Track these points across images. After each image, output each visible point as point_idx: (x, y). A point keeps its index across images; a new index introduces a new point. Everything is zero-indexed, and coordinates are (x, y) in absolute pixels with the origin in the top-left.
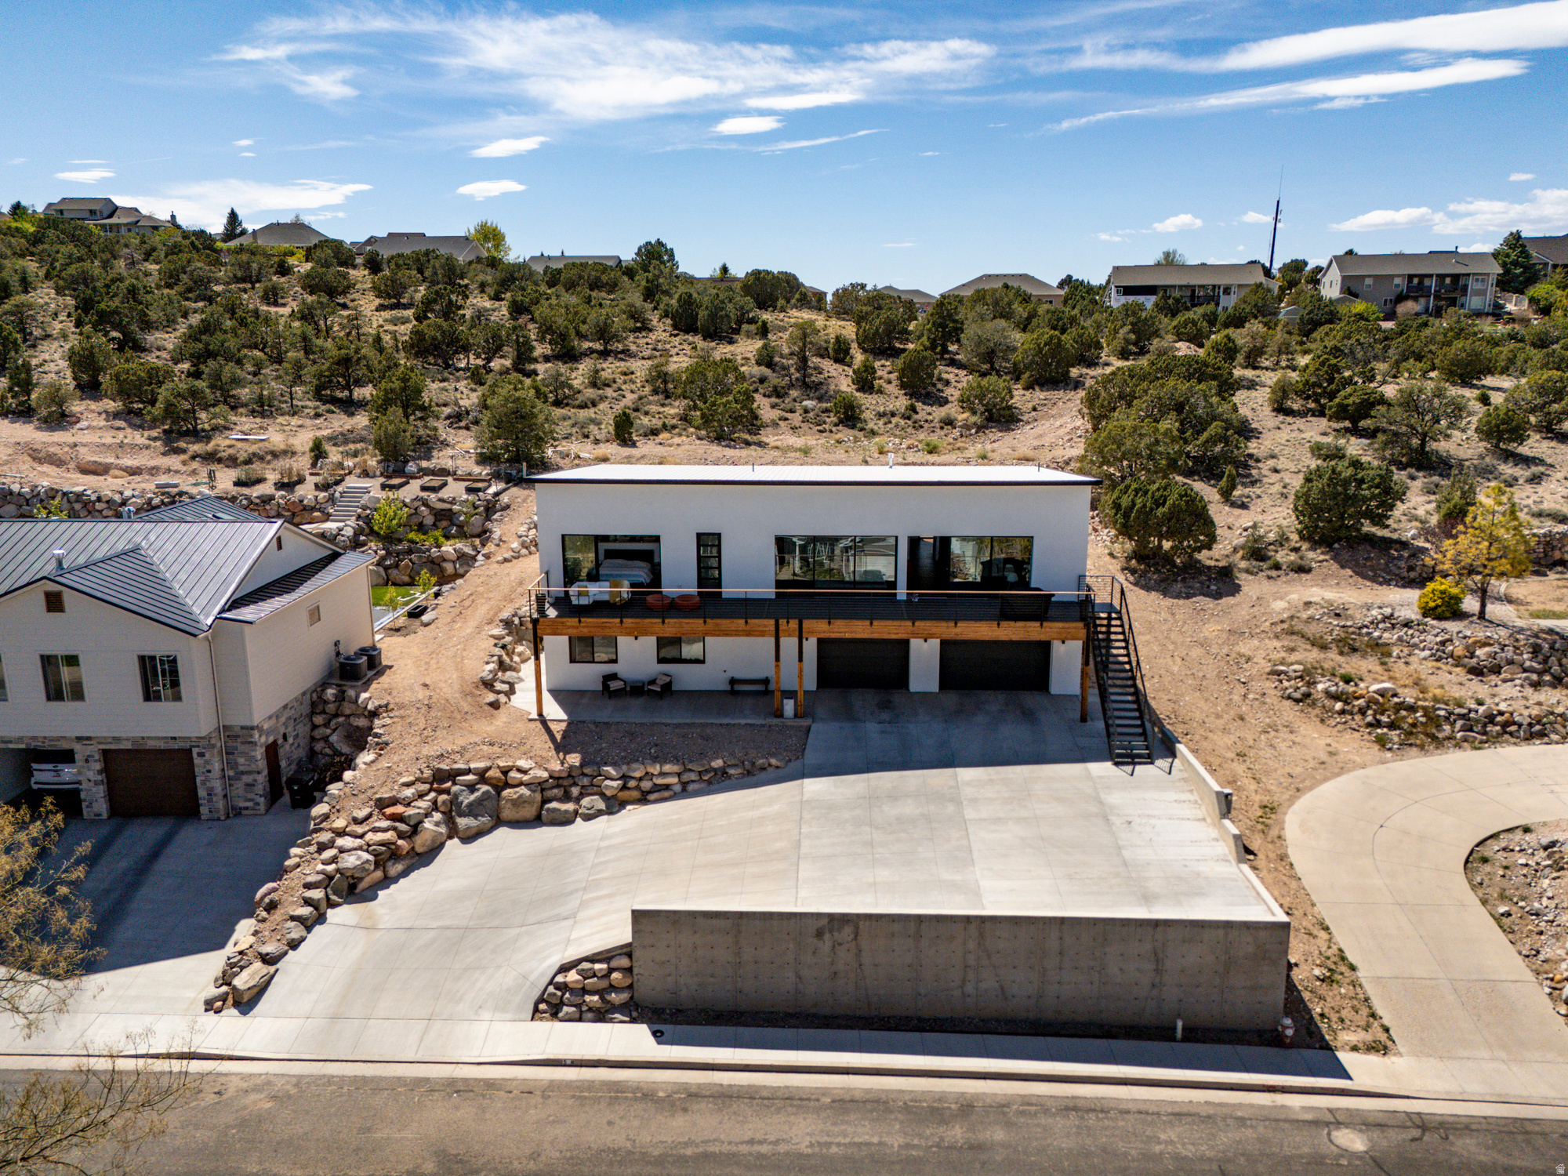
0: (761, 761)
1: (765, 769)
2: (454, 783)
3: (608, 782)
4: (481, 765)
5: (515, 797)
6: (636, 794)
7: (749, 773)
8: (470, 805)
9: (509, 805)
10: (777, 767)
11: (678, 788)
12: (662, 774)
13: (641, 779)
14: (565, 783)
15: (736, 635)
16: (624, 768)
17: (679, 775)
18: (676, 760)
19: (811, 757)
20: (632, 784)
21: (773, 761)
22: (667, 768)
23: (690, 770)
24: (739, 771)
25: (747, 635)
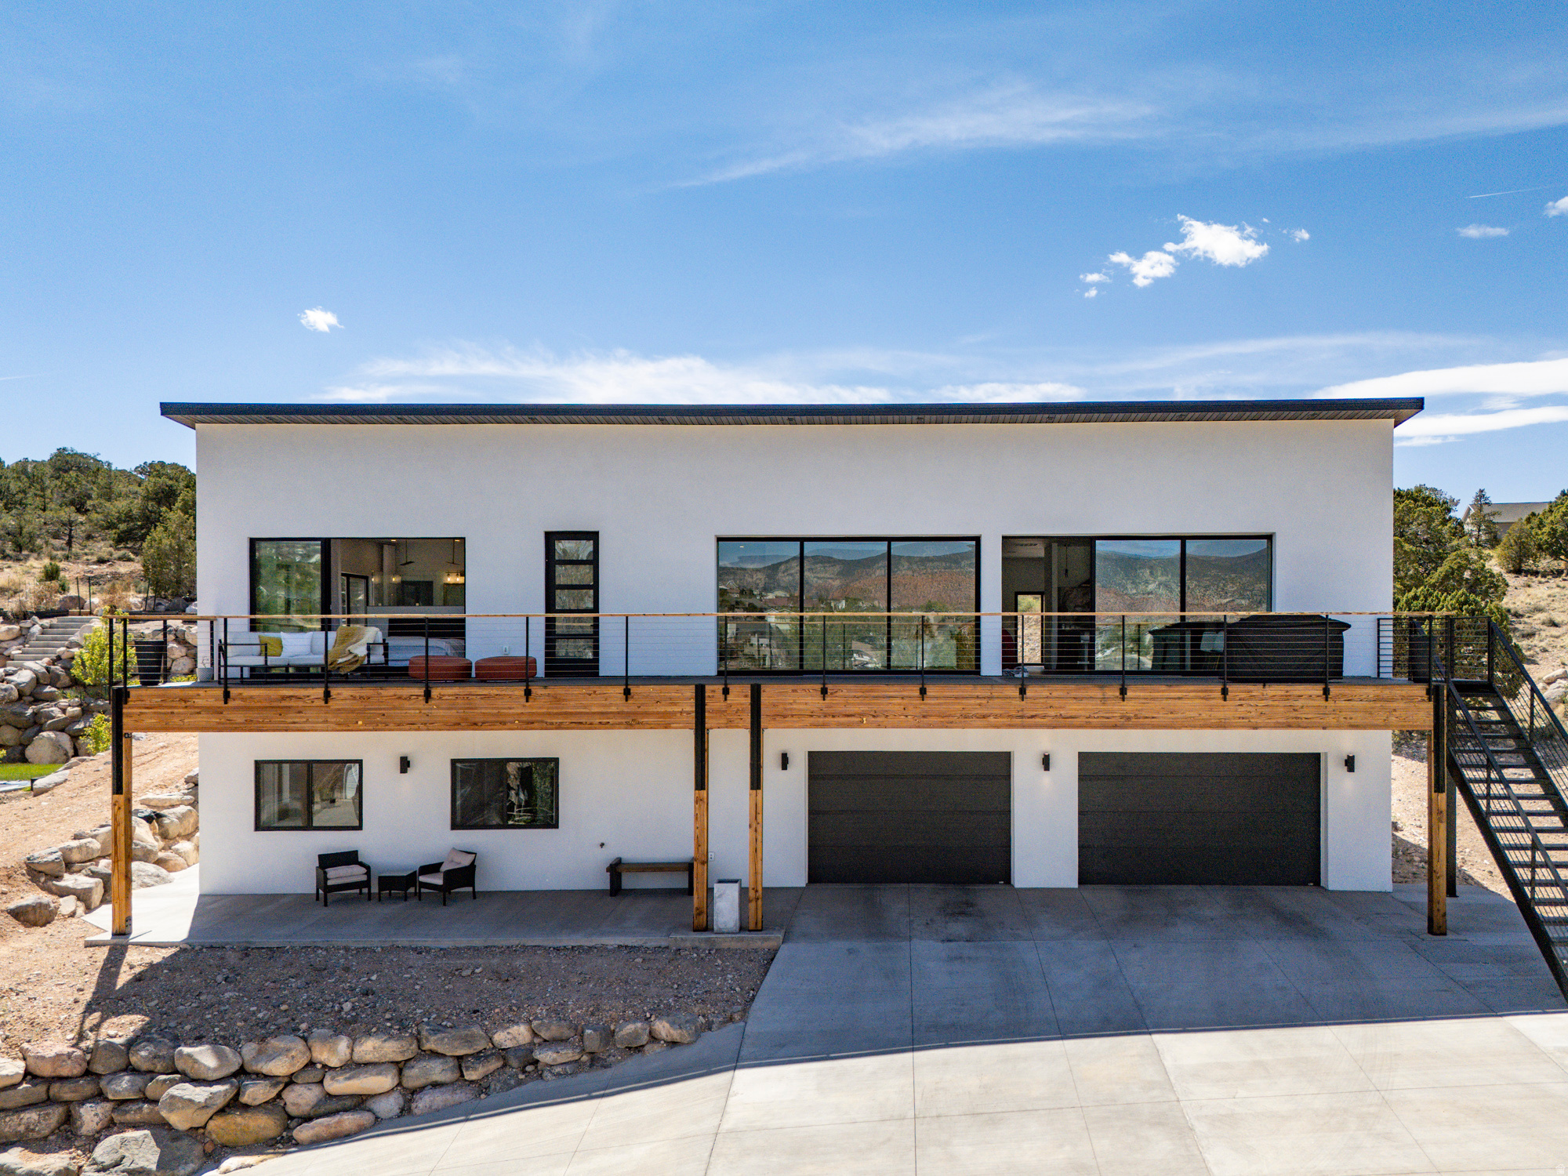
0: (630, 1028)
1: (639, 1049)
3: (185, 1090)
6: (264, 1124)
7: (595, 1061)
10: (673, 1044)
11: (388, 1106)
12: (354, 1066)
13: (290, 1081)
14: (65, 1092)
15: (603, 725)
16: (249, 1050)
17: (400, 1067)
18: (401, 1026)
19: (764, 1016)
20: (256, 1093)
21: (663, 1028)
22: (369, 1048)
23: (435, 1054)
24: (568, 1054)
25: (629, 726)
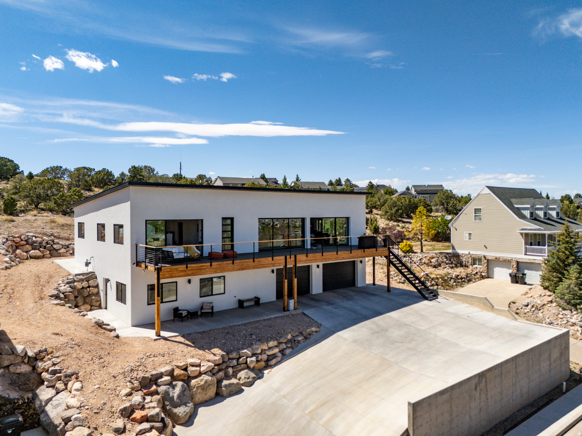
0: (308, 330)
1: (310, 334)
2: (158, 386)
3: (250, 359)
4: (168, 368)
5: (202, 383)
6: (264, 363)
8: (179, 397)
9: (199, 391)
10: (316, 332)
11: (280, 355)
12: (270, 348)
13: (261, 354)
14: (223, 367)
16: (250, 349)
17: (278, 347)
19: (324, 324)
20: (259, 357)
22: (272, 344)
23: (281, 343)
24: (301, 338)
